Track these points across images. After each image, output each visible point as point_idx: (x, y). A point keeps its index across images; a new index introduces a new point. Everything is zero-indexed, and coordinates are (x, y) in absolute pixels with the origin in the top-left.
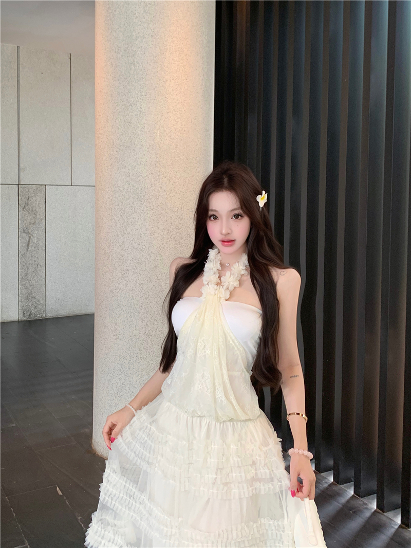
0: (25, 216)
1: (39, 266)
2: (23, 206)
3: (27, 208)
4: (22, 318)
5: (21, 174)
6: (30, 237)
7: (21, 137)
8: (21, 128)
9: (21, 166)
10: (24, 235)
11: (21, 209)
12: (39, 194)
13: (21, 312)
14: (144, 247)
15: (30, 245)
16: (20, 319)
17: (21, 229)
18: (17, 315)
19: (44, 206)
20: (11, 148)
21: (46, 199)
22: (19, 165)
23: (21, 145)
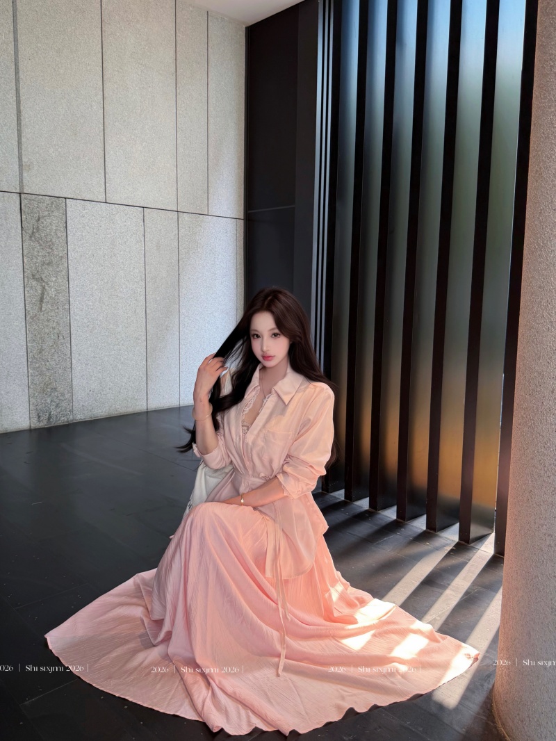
0: (33, 250)
1: (61, 337)
2: (30, 232)
3: (37, 235)
4: (36, 424)
5: (25, 174)
6: (44, 288)
7: (22, 108)
8: (22, 92)
9: (25, 159)
10: (34, 283)
11: (27, 237)
12: (56, 214)
13: (34, 415)
15: (44, 301)
16: (32, 425)
17: (28, 273)
18: (28, 419)
19: (65, 234)
20: (5, 125)
21: (66, 223)
22: (20, 159)
23: (23, 123)
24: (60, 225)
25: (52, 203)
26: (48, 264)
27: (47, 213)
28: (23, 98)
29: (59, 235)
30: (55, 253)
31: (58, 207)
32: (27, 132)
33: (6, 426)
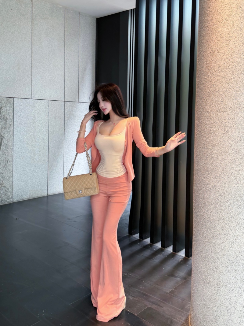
6: (2, 139)
12: (9, 105)
15: (2, 145)
19: (12, 114)
21: (13, 109)
24: (11, 110)
25: (7, 100)
26: (5, 128)
27: (5, 105)
29: (10, 114)
30: (8, 123)
31: (10, 102)
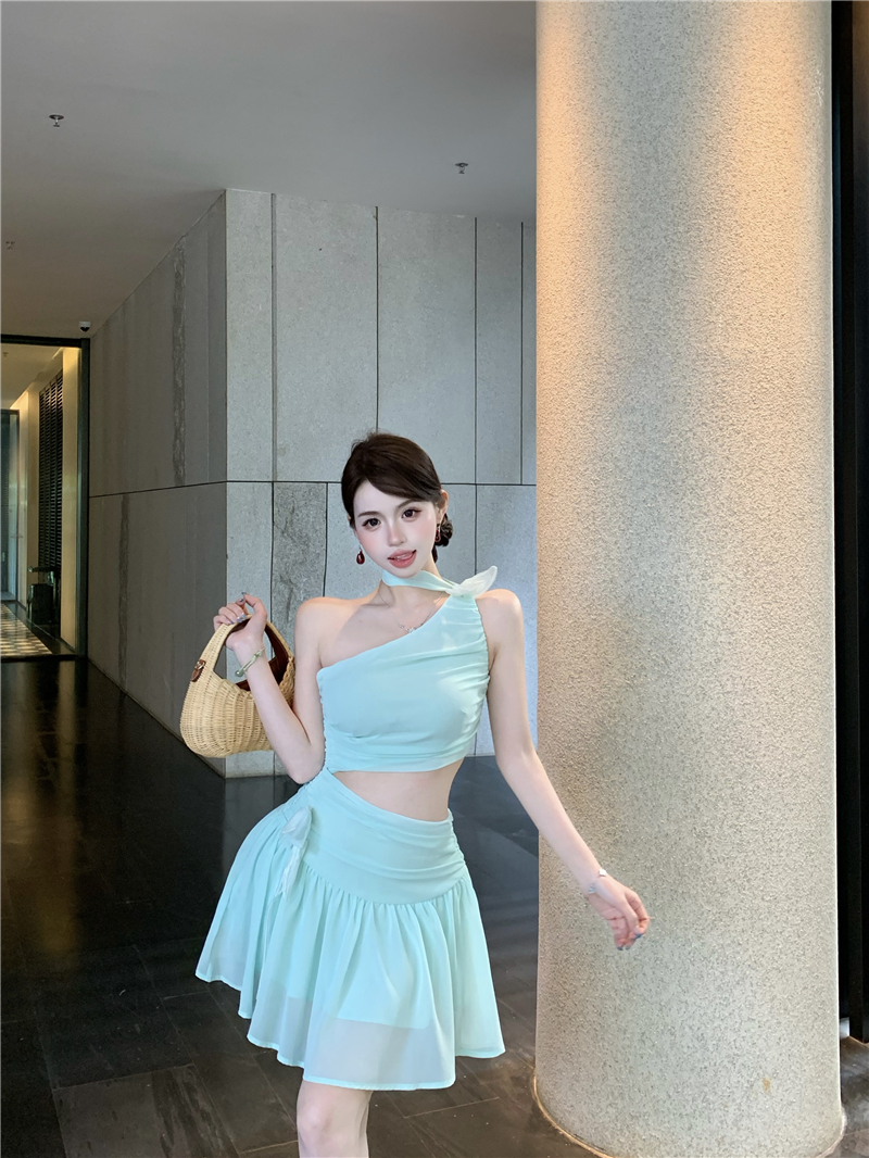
0: (285, 547)
2: (283, 527)
3: (290, 530)
5: (279, 459)
6: (291, 591)
7: (278, 383)
8: (279, 364)
9: (279, 442)
10: (282, 586)
11: (278, 534)
12: (314, 502)
14: (686, 611)
16: (277, 770)
17: (276, 574)
18: (272, 761)
19: (324, 525)
20: (259, 405)
21: (326, 512)
22: (274, 442)
23: (279, 400)
24: (320, 516)
25: (310, 490)
26: (301, 563)
27: (303, 502)
28: (279, 373)
29: (318, 528)
30: (311, 549)
31: (317, 496)
32: (283, 410)
33: (243, 768)
